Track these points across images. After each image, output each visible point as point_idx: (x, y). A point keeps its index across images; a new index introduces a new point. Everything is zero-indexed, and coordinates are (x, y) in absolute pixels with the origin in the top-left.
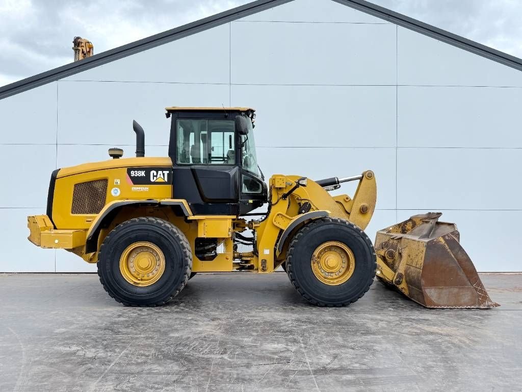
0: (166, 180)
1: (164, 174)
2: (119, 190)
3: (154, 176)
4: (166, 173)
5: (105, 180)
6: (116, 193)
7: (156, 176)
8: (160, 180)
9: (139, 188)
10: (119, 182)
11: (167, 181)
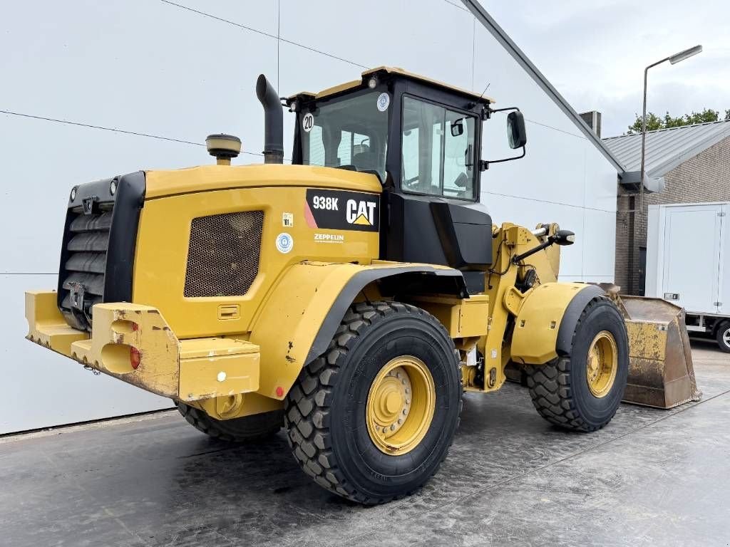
0: (372, 221)
1: (368, 209)
2: (291, 240)
3: (353, 212)
4: (372, 205)
5: (258, 215)
6: (284, 247)
7: (356, 212)
8: (362, 221)
9: (328, 237)
10: (291, 221)
11: (372, 224)
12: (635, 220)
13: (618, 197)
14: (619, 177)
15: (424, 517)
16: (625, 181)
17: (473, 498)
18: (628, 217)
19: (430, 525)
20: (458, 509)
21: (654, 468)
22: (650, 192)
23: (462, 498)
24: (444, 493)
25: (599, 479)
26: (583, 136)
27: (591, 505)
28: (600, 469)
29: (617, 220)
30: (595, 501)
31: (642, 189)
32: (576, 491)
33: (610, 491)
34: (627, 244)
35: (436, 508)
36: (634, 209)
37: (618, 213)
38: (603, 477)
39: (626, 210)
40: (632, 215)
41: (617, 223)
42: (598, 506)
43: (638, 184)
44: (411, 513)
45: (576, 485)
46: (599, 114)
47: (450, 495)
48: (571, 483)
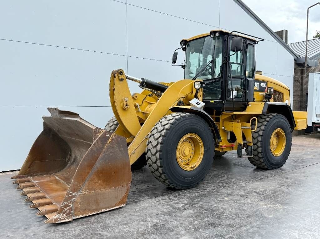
12: (304, 80)
13: (295, 69)
14: (295, 60)
15: (171, 203)
16: (298, 62)
17: (195, 197)
18: (300, 79)
19: (172, 206)
20: (186, 201)
21: (283, 188)
22: (311, 67)
23: (190, 197)
24: (184, 195)
25: (255, 192)
26: (276, 41)
27: (246, 201)
28: (258, 188)
29: (294, 80)
30: (249, 200)
31: (306, 65)
32: (243, 196)
33: (258, 196)
34: (299, 92)
35: (177, 200)
36: (303, 75)
37: (294, 77)
38: (258, 191)
39: (299, 76)
40: (302, 78)
41: (294, 82)
42: (249, 202)
43: (304, 63)
44: (166, 201)
45: (244, 194)
46: (287, 31)
47: (186, 196)
48: (242, 193)
